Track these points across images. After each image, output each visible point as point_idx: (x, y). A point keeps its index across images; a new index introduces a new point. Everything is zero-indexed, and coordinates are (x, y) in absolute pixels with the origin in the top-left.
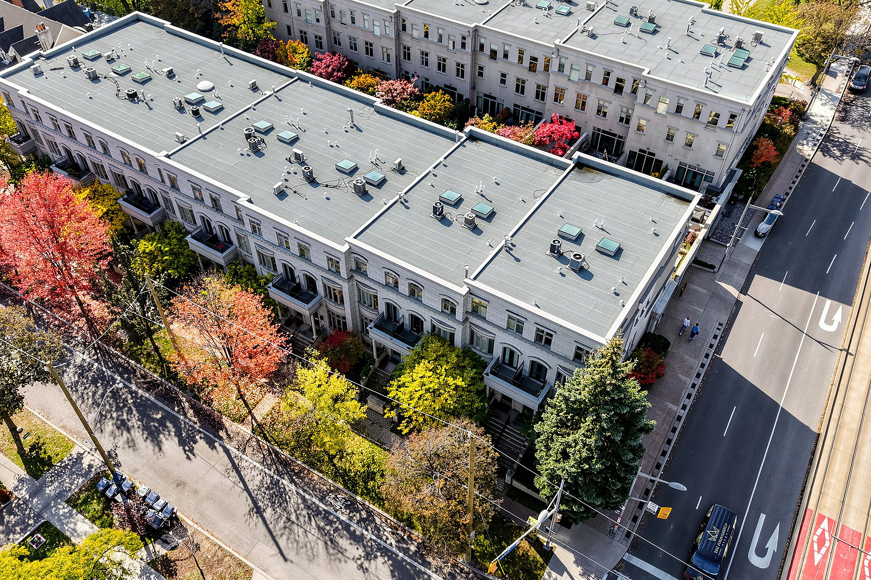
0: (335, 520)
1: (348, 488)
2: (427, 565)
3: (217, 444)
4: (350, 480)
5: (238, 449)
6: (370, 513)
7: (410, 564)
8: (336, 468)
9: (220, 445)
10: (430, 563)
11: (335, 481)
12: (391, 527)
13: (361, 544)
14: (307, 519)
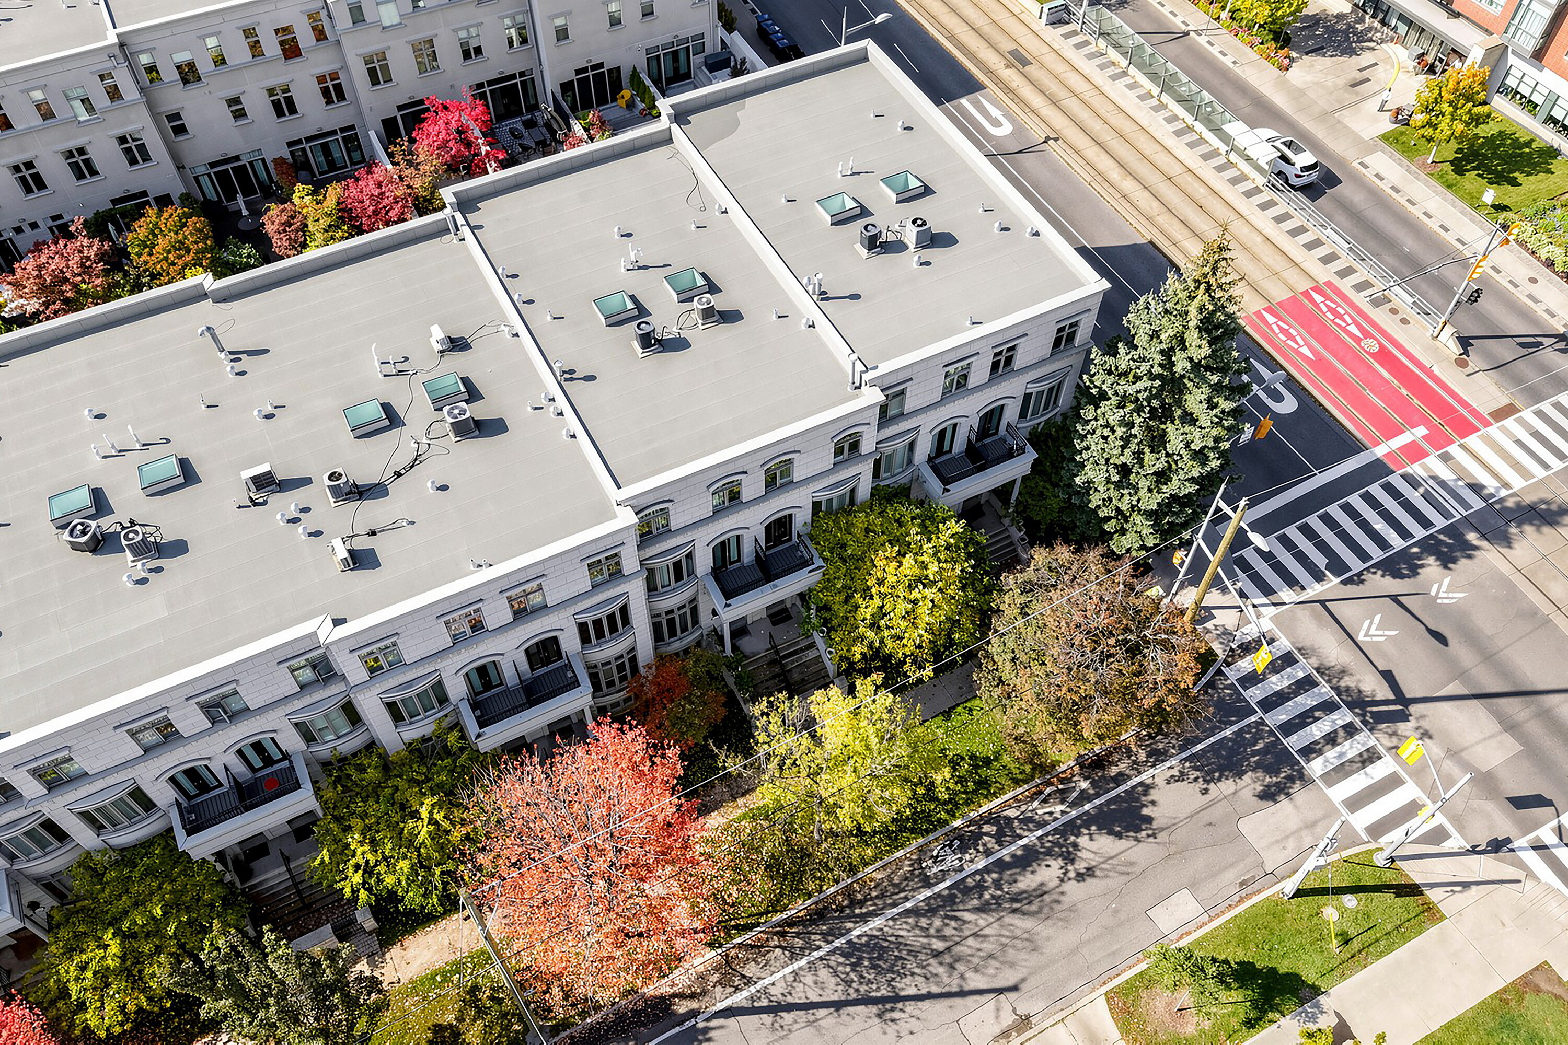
0: (978, 878)
1: (927, 831)
2: (1121, 778)
3: (701, 1025)
4: (915, 821)
5: (737, 989)
6: (989, 818)
7: (1109, 802)
8: (881, 832)
9: (707, 1020)
10: (1120, 774)
11: (902, 846)
12: (1032, 798)
13: (1041, 856)
14: (953, 923)
